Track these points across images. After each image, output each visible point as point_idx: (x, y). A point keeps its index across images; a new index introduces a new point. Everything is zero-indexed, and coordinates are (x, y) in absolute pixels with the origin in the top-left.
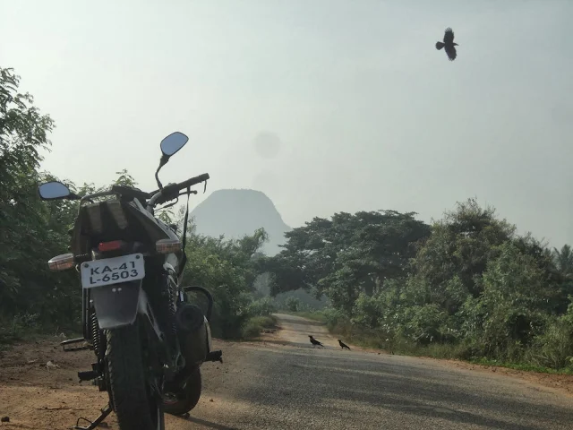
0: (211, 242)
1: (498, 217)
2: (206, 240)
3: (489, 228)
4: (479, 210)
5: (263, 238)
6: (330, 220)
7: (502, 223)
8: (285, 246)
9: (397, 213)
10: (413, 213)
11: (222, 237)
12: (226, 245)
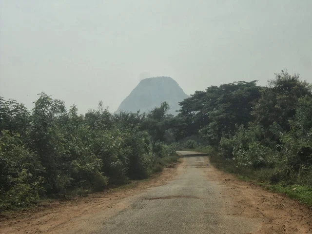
0: (132, 115)
1: (301, 80)
2: (130, 114)
3: (296, 87)
4: (290, 77)
5: (166, 108)
6: (205, 91)
7: (303, 83)
8: (180, 111)
9: (245, 82)
10: (255, 81)
11: (138, 112)
12: (142, 116)
